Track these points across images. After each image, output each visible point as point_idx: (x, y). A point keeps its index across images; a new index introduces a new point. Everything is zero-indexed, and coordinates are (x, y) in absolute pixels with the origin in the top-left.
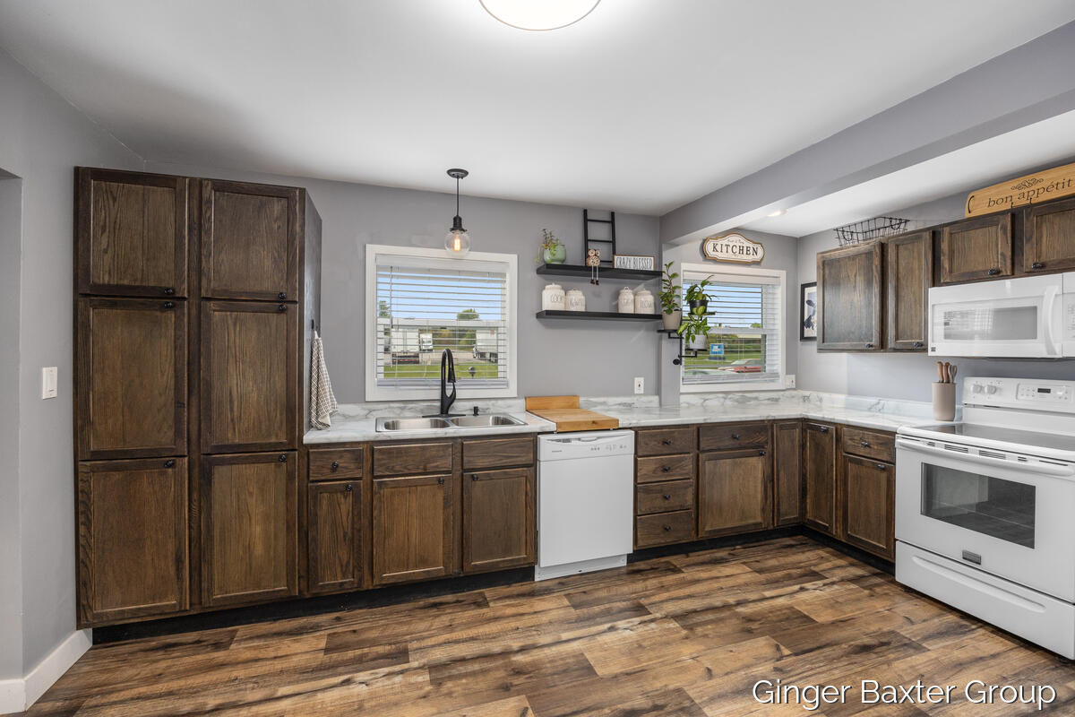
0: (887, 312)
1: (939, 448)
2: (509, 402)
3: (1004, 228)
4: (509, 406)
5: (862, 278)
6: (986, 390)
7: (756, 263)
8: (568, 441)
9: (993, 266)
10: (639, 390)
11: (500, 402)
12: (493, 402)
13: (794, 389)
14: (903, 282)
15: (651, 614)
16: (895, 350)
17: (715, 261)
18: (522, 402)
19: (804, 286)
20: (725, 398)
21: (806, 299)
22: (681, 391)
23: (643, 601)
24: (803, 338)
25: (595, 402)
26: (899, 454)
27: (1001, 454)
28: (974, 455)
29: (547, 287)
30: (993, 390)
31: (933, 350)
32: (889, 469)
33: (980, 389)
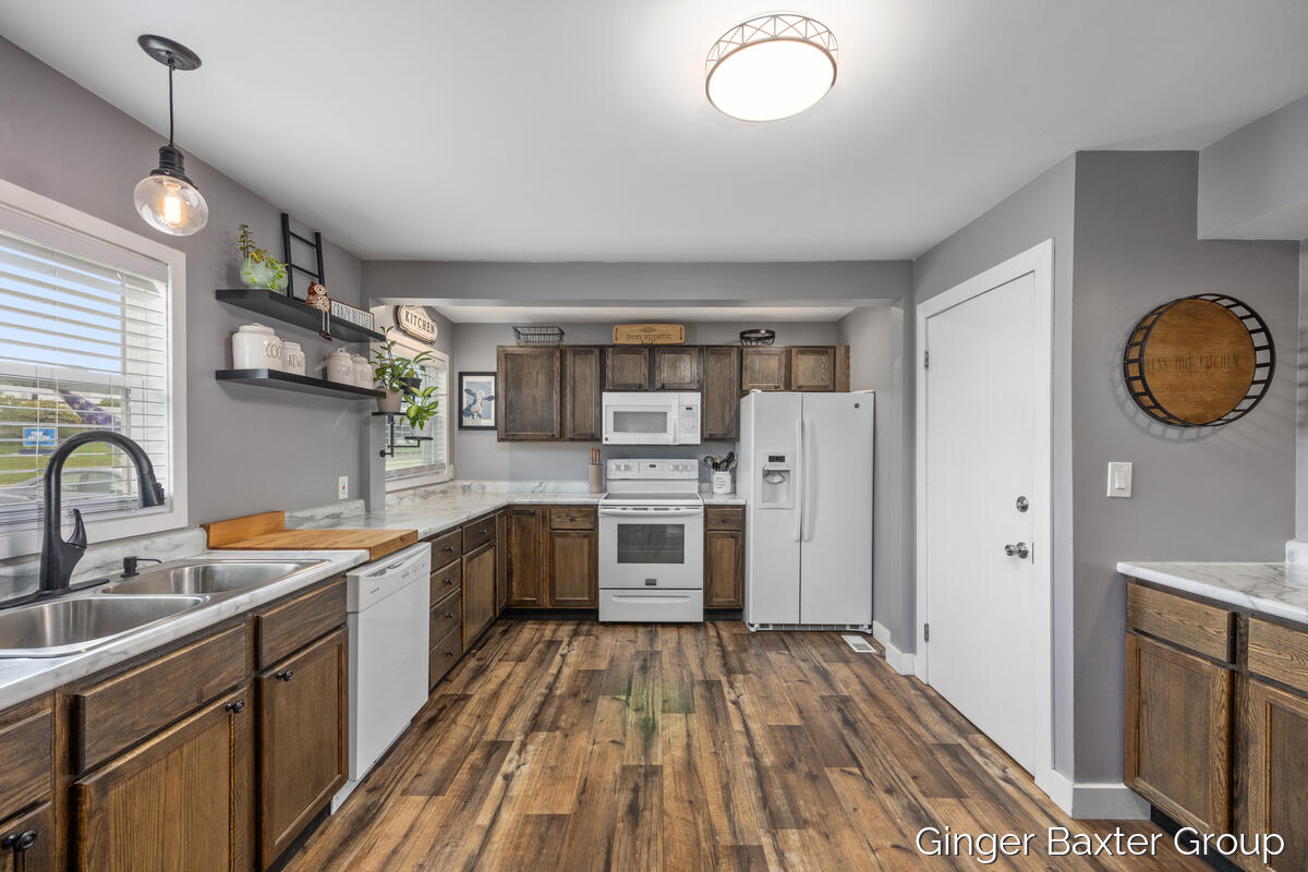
0: (565, 409)
1: (630, 511)
2: (176, 538)
3: (645, 357)
4: (177, 547)
5: (544, 376)
6: (623, 468)
7: (431, 343)
8: (382, 572)
9: (638, 382)
10: (344, 494)
11: (160, 542)
12: (145, 543)
13: (452, 480)
14: (578, 384)
15: (512, 742)
16: (572, 440)
17: (405, 332)
18: (198, 535)
19: (462, 375)
20: (414, 495)
21: (465, 387)
22: (387, 490)
23: (490, 736)
24: (461, 427)
25: (301, 518)
26: (601, 521)
27: (666, 508)
28: (651, 511)
29: (242, 328)
30: (627, 468)
31: (607, 439)
32: (591, 535)
33: (618, 468)
